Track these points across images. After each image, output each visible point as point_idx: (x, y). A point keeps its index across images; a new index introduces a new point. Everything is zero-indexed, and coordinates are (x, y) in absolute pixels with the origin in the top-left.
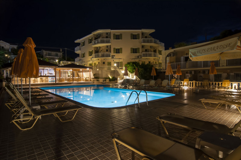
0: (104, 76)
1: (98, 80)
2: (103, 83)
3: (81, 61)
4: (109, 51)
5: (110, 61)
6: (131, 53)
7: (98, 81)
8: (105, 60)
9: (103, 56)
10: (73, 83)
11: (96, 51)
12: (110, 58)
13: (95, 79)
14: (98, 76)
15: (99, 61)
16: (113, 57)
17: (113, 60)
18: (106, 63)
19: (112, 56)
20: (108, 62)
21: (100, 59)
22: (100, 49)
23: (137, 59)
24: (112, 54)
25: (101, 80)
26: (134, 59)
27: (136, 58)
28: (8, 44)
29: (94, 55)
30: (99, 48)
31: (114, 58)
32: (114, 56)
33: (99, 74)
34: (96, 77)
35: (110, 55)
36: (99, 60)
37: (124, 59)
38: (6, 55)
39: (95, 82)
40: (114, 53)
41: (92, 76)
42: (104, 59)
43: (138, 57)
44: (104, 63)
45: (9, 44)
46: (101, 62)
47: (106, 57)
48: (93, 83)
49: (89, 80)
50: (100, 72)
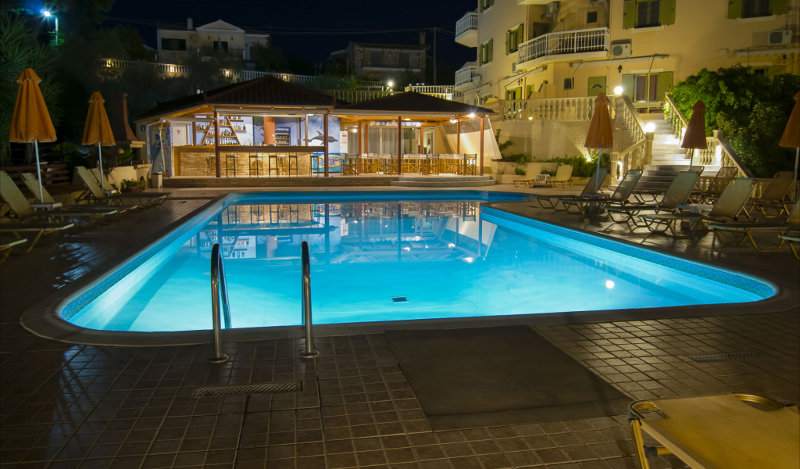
0: (555, 150)
1: (521, 167)
2: (535, 187)
3: (476, 80)
4: (600, 18)
5: (600, 70)
6: (731, 16)
7: (523, 173)
8: (575, 66)
9: (565, 48)
10: (397, 179)
11: (536, 25)
12: (602, 55)
13: (510, 167)
14: (525, 150)
15: (548, 75)
16: (618, 51)
17: (617, 63)
18: (582, 83)
19: (614, 43)
20: (590, 79)
21: (551, 67)
22: (556, 12)
23: (770, 48)
24: (616, 31)
25: (533, 171)
26: (749, 50)
27: (758, 48)
28: (240, 30)
29: (525, 44)
30: (551, 10)
31: (626, 51)
32: (628, 41)
33: (529, 141)
34: (513, 154)
35: (601, 40)
36: (545, 68)
37: (680, 59)
38: (227, 73)
39: (508, 178)
40: (626, 27)
41: (492, 152)
42: (571, 64)
43: (776, 37)
44: (568, 84)
45: (243, 31)
46: (556, 81)
47: (579, 51)
48: (497, 183)
49: (479, 170)
50: (536, 132)
